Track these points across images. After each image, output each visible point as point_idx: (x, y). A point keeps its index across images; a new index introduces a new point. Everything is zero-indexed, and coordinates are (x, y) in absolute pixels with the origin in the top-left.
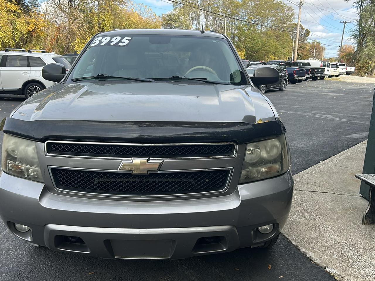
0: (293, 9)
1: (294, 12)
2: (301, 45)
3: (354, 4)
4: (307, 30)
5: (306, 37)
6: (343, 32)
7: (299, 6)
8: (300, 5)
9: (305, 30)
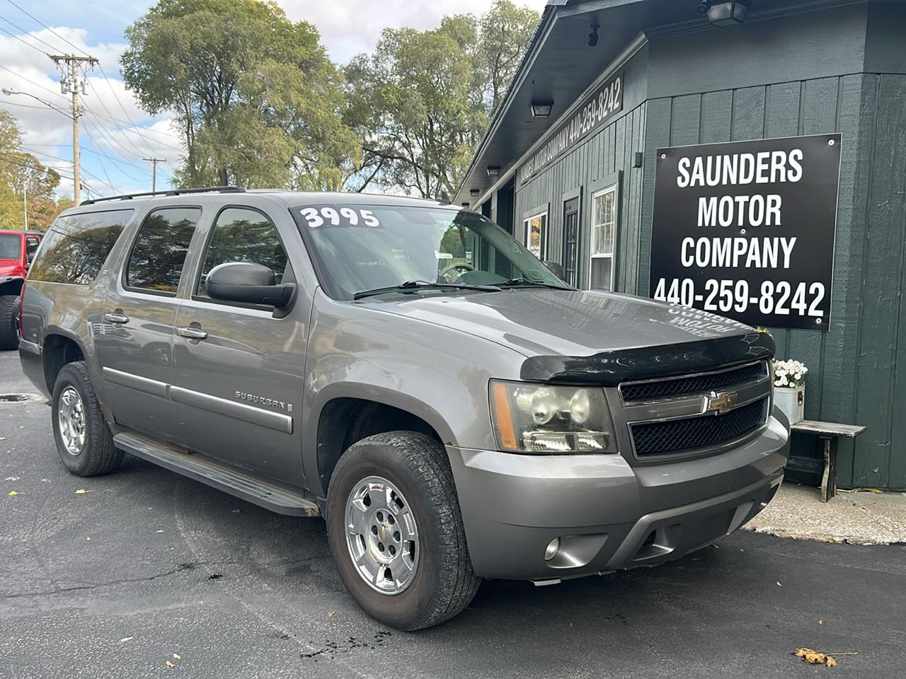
0: (12, 118)
1: (17, 126)
2: (43, 206)
3: (174, 123)
4: (51, 171)
5: (51, 186)
6: (152, 182)
7: (72, 117)
8: (74, 115)
9: (47, 170)
